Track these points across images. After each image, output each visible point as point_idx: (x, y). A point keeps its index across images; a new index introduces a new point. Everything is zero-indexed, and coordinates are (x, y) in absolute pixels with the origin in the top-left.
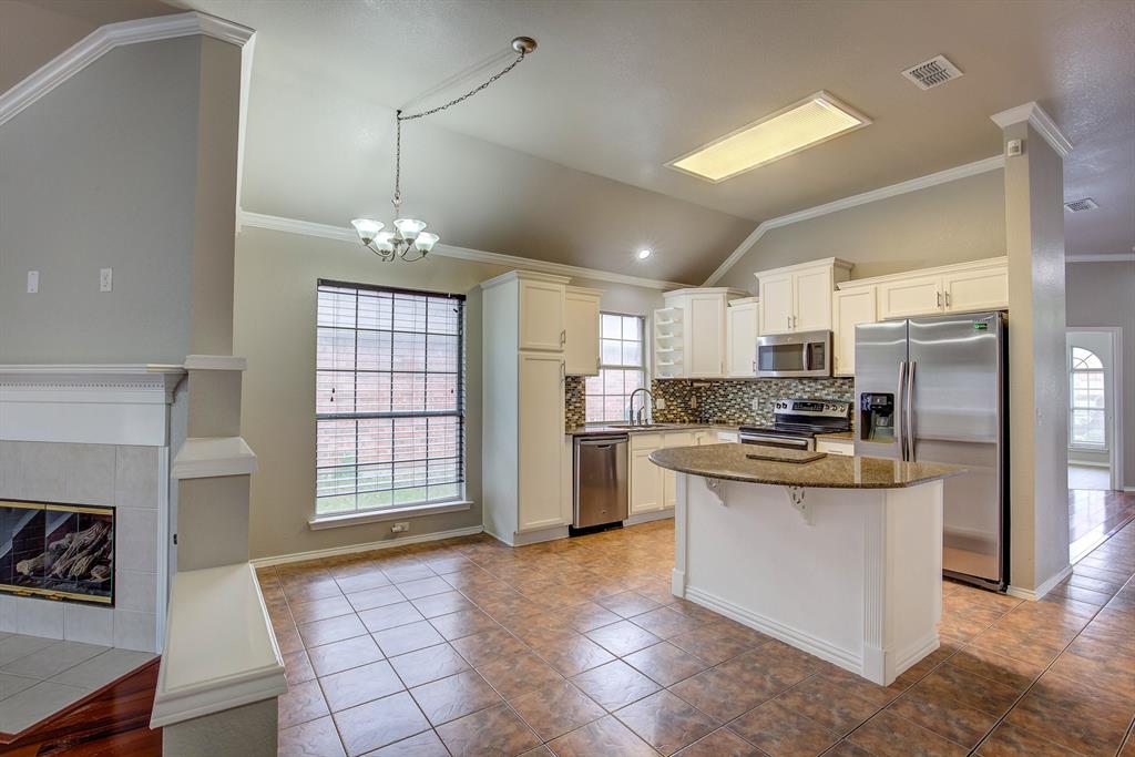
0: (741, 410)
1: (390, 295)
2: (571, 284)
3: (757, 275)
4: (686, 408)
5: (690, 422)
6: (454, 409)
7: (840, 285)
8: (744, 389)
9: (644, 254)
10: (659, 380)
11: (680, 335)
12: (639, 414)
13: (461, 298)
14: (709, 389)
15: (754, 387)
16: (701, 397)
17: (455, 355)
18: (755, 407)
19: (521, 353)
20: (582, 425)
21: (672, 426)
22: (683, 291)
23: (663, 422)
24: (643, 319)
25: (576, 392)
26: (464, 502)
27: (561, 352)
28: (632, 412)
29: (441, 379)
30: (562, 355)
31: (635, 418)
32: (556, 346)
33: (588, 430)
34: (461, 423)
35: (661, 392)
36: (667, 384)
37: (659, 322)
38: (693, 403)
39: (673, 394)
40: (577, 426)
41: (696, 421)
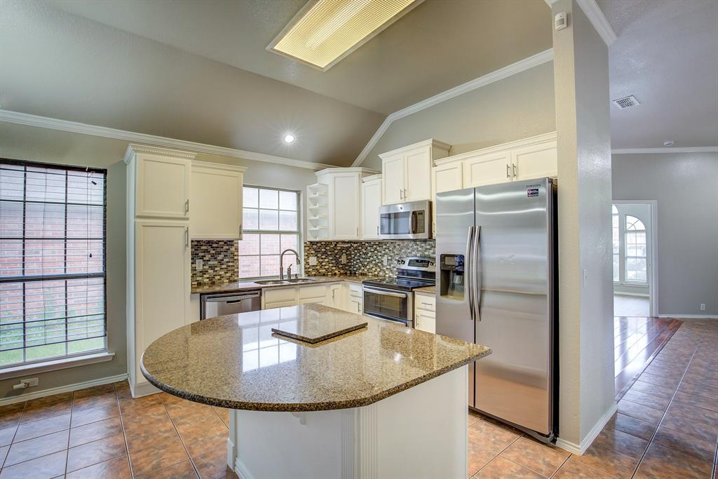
0: (376, 265)
1: (22, 168)
2: (197, 158)
3: (380, 156)
4: (337, 263)
5: (341, 274)
6: (101, 271)
7: (437, 162)
8: (378, 248)
9: (289, 139)
10: (311, 242)
11: (326, 206)
12: (289, 270)
13: (104, 172)
14: (356, 249)
15: (384, 247)
16: (350, 254)
17: (101, 223)
18: (385, 263)
19: (138, 220)
20: (235, 281)
21: (323, 279)
22: (327, 170)
23: (315, 275)
24: (298, 193)
25: (228, 254)
26: (106, 354)
27: (187, 219)
28: (282, 269)
29: (82, 245)
30: (188, 222)
31: (285, 273)
32: (181, 214)
33: (242, 285)
34: (105, 283)
35: (313, 252)
36: (319, 245)
37: (310, 195)
38: (344, 259)
39: (325, 253)
40: (230, 282)
41: (346, 273)
